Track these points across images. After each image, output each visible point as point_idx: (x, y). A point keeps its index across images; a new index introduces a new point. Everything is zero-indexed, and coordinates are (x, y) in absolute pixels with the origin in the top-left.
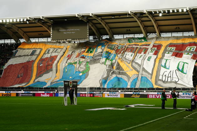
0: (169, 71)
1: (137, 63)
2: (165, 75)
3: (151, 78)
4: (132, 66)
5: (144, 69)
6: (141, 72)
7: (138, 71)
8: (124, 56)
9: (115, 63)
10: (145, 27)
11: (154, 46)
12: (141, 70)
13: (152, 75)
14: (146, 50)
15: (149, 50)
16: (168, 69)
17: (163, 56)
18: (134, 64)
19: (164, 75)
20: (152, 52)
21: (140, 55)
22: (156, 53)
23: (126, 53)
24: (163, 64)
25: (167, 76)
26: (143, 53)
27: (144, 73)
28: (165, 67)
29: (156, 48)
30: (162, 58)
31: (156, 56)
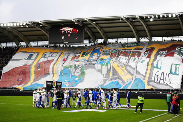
0: (161, 71)
1: (130, 66)
2: (157, 76)
3: (144, 79)
4: (126, 69)
5: (138, 73)
6: (134, 76)
7: (132, 75)
8: (119, 59)
9: (110, 68)
10: (137, 31)
11: (147, 51)
12: (135, 74)
13: (145, 76)
14: (139, 54)
15: (142, 54)
16: (160, 69)
18: (128, 68)
20: (145, 55)
21: (134, 58)
22: (149, 57)
23: (120, 56)
24: (155, 65)
25: (159, 77)
26: (136, 57)
27: (138, 76)
28: (157, 67)
29: (148, 52)
31: (149, 59)
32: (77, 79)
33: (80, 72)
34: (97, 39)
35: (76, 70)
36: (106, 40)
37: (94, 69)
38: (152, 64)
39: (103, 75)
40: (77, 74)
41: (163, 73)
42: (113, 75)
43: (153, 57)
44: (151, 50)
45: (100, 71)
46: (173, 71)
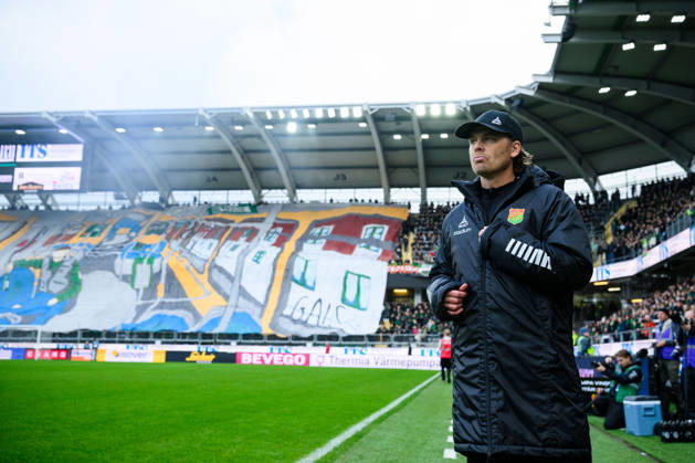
0: (314, 297)
1: (221, 270)
2: (303, 309)
3: (261, 316)
4: (210, 280)
5: (243, 293)
6: (232, 301)
7: (227, 297)
8: (189, 247)
9: (160, 271)
10: (256, 170)
11: (275, 225)
12: (234, 293)
13: (263, 307)
14: (253, 233)
15: (262, 235)
16: (312, 289)
17: (299, 248)
18: (216, 275)
19: (298, 308)
20: (268, 238)
21: (234, 243)
22: (280, 243)
23: (195, 238)
24: (297, 276)
25: (308, 311)
26: (242, 239)
27: (242, 302)
28: (302, 283)
29: (280, 230)
30: (294, 255)
31: (279, 249)
32: (53, 302)
33: (66, 281)
34: (141, 191)
35: (53, 274)
36: (166, 194)
37: (110, 273)
38: (289, 270)
39: (138, 290)
40: (55, 288)
41: (320, 301)
42: (168, 291)
43: (290, 246)
44: (289, 228)
45: (129, 279)
46: (351, 296)
